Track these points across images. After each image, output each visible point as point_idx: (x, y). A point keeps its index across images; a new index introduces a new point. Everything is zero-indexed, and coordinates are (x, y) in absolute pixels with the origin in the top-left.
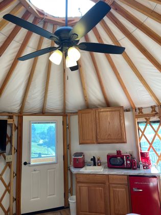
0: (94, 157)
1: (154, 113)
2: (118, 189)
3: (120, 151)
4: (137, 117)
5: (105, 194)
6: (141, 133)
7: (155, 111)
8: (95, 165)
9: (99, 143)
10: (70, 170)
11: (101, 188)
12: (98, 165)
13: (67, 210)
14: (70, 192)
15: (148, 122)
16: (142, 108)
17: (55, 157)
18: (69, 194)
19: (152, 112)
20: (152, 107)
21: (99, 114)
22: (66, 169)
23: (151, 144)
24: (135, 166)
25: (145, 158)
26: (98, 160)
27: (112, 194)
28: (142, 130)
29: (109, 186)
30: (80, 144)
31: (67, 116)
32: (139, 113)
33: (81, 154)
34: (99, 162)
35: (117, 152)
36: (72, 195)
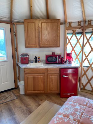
0: (36, 57)
1: (79, 26)
2: (53, 76)
3: (54, 53)
4: (68, 29)
5: (44, 79)
6: (68, 41)
7: (80, 25)
8: (36, 62)
9: (41, 47)
10: (18, 65)
11: (42, 77)
12: (39, 62)
13: (17, 90)
14: (18, 79)
15: (74, 33)
16: (71, 22)
17: (5, 57)
18: (18, 80)
19: (78, 26)
20: (79, 22)
21: (41, 24)
22: (15, 65)
23: (73, 48)
24: (64, 62)
25: (69, 57)
26: (39, 59)
27: (49, 80)
28: (69, 39)
29: (47, 75)
30: (26, 47)
31: (13, 24)
32: (69, 26)
33: (27, 55)
34: (39, 60)
35: (52, 53)
36: (20, 81)
